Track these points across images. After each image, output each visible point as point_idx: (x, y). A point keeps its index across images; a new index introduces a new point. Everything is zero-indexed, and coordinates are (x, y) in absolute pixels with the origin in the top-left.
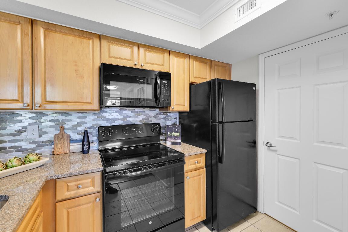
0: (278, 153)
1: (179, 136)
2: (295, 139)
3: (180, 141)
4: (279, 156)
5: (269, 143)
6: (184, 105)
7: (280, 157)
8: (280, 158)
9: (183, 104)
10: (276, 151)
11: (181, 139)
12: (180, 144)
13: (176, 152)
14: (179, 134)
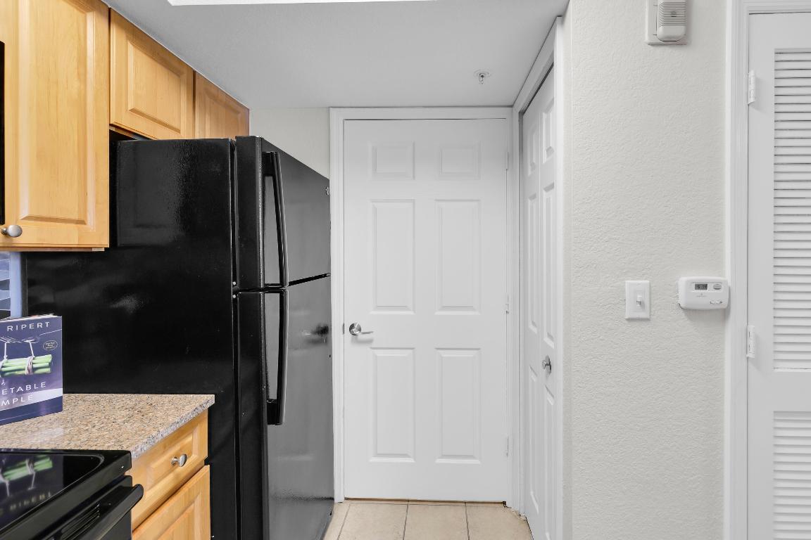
0: (374, 345)
1: (48, 370)
2: (404, 308)
3: (57, 392)
4: (375, 351)
5: (356, 326)
6: (82, 222)
7: (380, 353)
8: (378, 355)
9: (75, 216)
10: (370, 341)
11: (61, 382)
12: (55, 405)
13: (23, 459)
14: (44, 361)
